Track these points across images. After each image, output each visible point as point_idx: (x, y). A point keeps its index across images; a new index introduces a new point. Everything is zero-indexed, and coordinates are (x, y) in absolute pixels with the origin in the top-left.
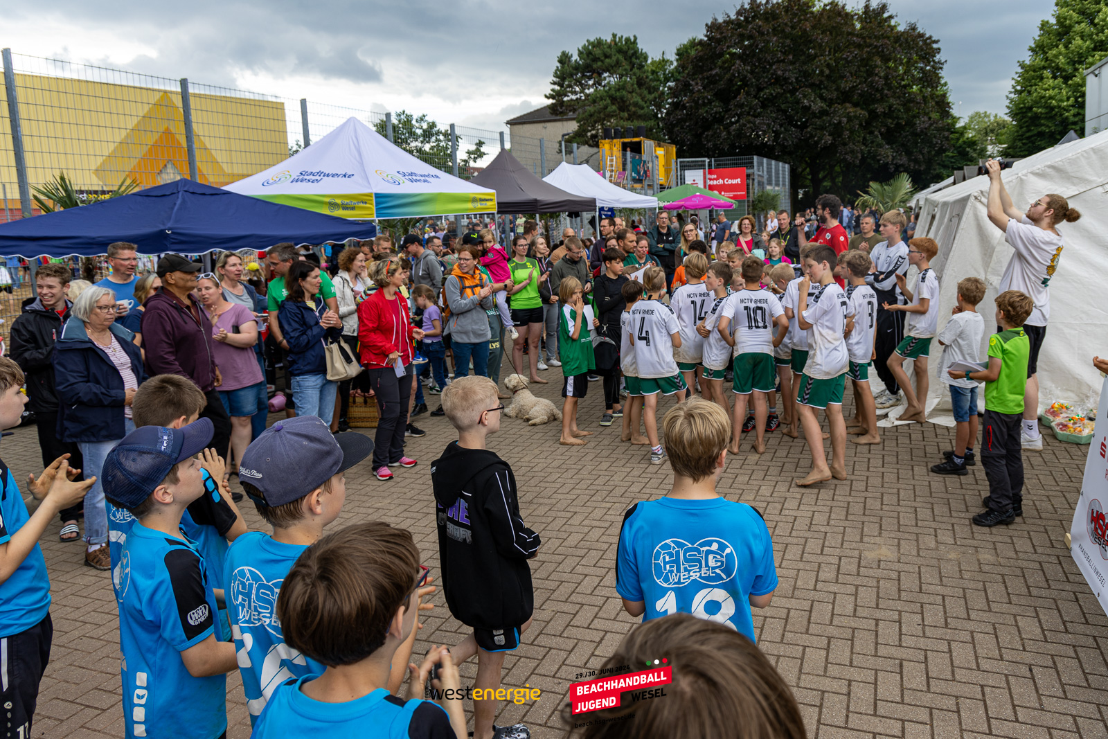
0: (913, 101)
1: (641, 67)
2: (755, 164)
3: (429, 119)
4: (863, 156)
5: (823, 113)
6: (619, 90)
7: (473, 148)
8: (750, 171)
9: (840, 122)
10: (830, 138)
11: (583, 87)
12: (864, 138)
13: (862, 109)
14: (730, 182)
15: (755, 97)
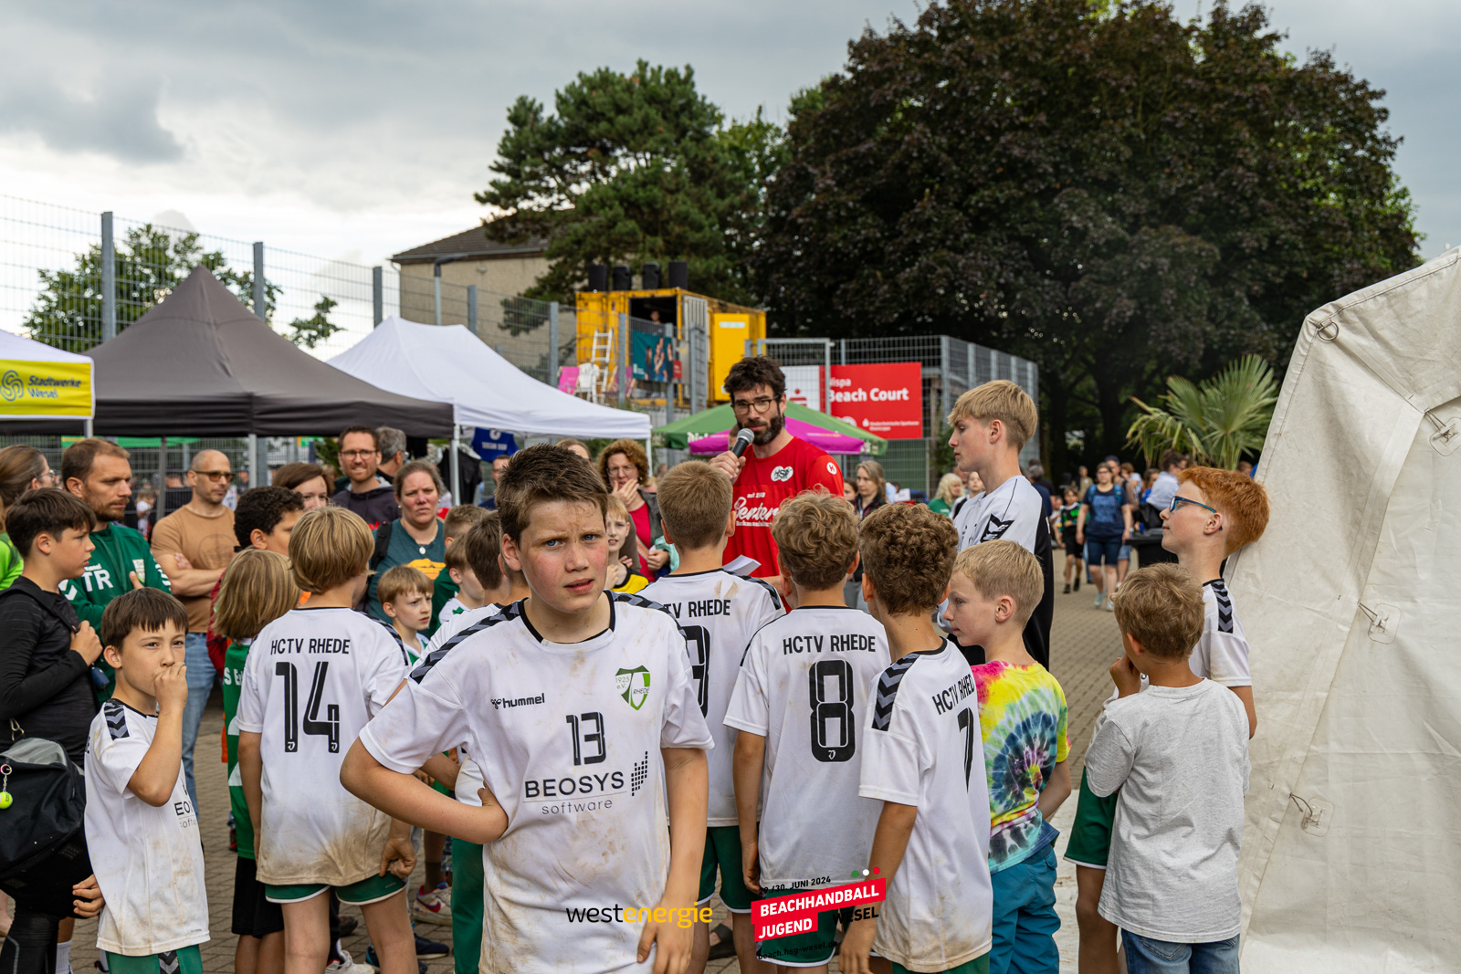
0: (1327, 226)
1: (701, 137)
2: (945, 355)
3: (208, 246)
4: (1208, 350)
5: (1116, 246)
6: (644, 185)
7: (309, 314)
8: (931, 372)
9: (1153, 269)
10: (1133, 304)
11: (568, 178)
12: (1213, 308)
13: (1210, 240)
14: (885, 396)
15: (958, 206)
